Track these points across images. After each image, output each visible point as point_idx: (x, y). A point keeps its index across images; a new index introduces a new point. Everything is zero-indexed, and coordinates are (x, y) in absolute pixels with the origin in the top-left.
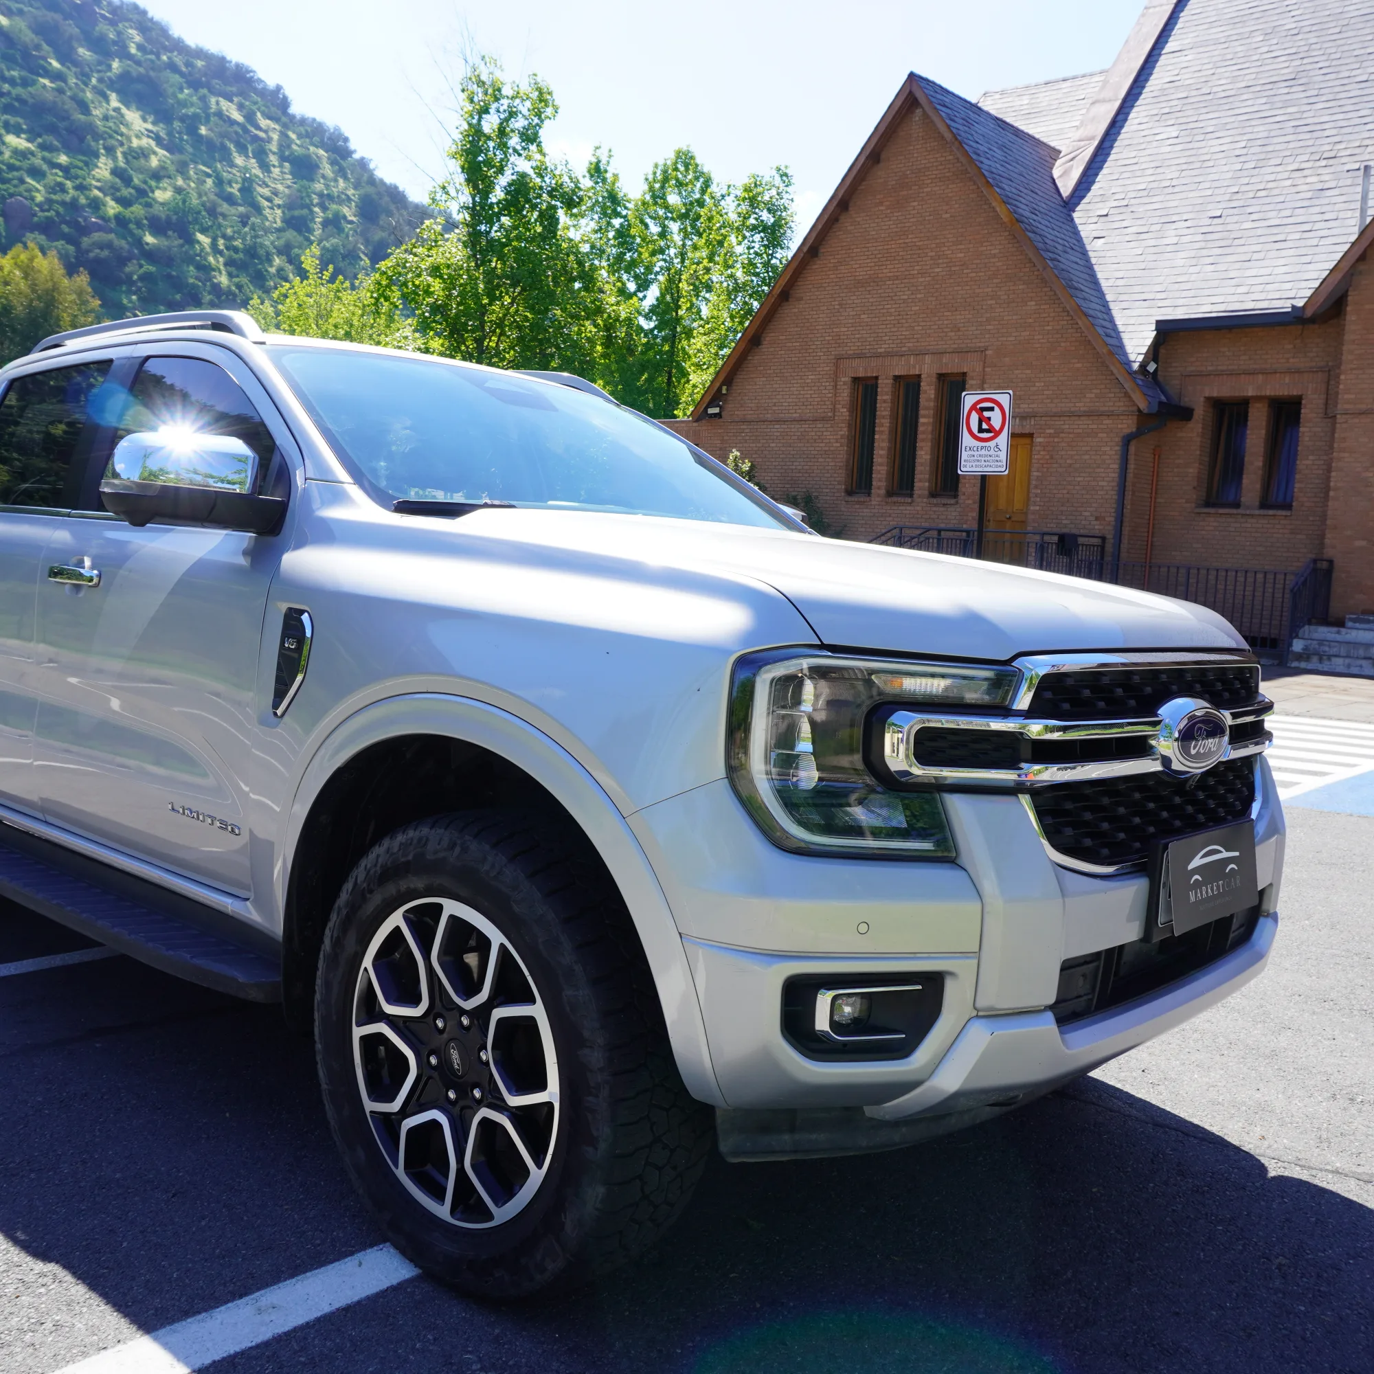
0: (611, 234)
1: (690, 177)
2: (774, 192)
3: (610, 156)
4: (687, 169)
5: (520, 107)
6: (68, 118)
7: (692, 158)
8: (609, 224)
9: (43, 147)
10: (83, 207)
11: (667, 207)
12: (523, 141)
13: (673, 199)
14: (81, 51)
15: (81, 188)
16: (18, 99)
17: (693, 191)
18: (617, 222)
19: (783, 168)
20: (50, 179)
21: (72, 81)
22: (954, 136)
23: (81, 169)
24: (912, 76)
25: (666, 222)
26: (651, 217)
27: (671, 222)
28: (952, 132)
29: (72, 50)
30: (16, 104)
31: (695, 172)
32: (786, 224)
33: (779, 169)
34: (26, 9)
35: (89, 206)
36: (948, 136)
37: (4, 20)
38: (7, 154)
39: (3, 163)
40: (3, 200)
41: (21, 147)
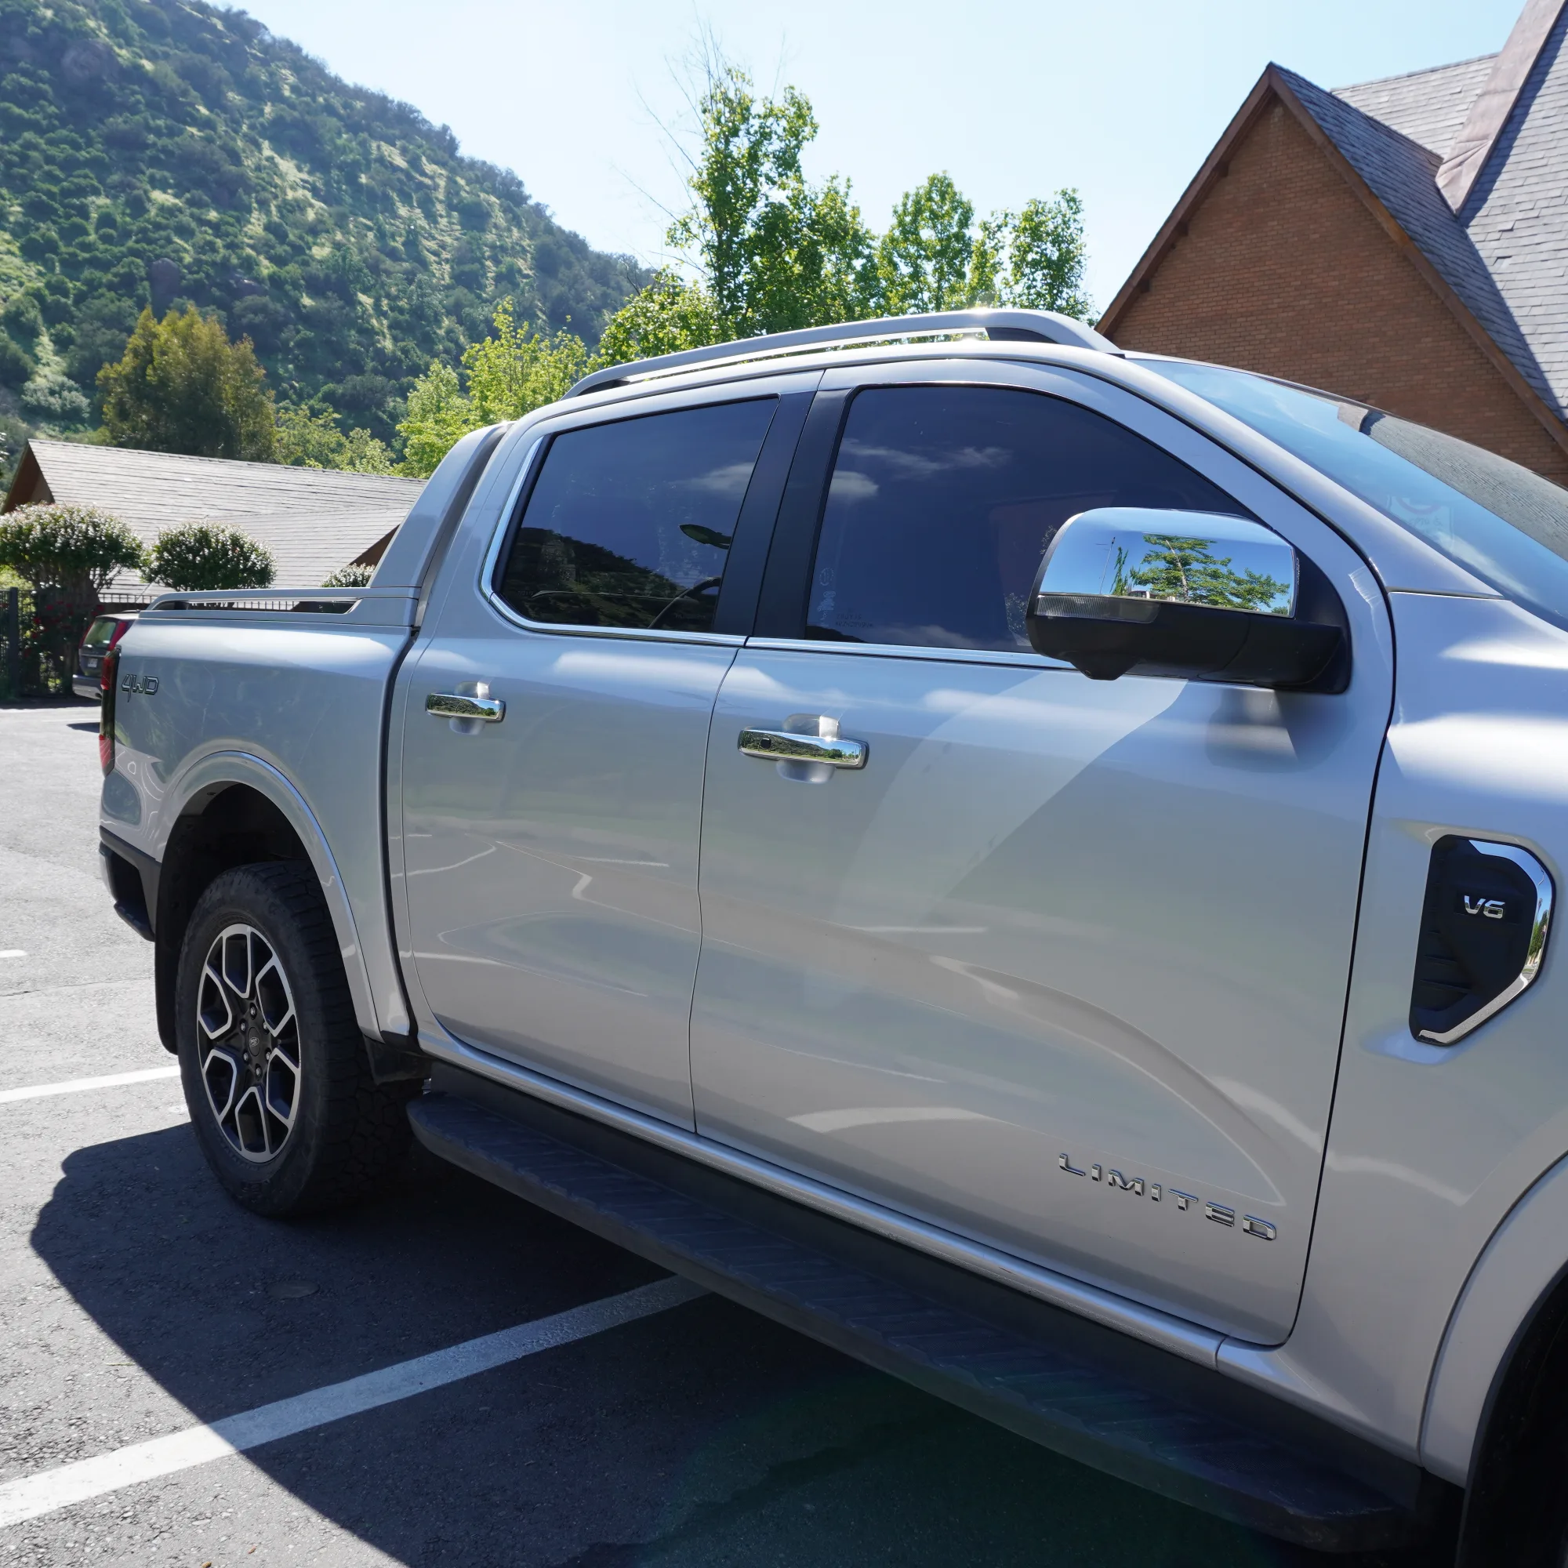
0: (851, 277)
1: (946, 208)
2: (1059, 220)
3: (849, 187)
4: (943, 199)
5: (775, 127)
6: (218, 170)
7: (949, 185)
8: (849, 266)
9: (191, 203)
10: (235, 268)
11: (918, 243)
12: (780, 166)
13: (927, 234)
14: (230, 95)
15: (232, 246)
16: (164, 150)
17: (950, 225)
18: (858, 264)
19: (1069, 192)
20: (199, 238)
21: (222, 128)
22: (1328, 139)
23: (232, 225)
24: (1272, 69)
25: (919, 261)
26: (901, 256)
27: (924, 262)
28: (1324, 133)
29: (221, 94)
30: (162, 157)
31: (952, 202)
32: (1074, 257)
33: (1064, 193)
34: (172, 52)
35: (241, 266)
36: (1318, 138)
37: (148, 65)
38: (153, 212)
39: (148, 221)
40: (149, 263)
41: (168, 204)
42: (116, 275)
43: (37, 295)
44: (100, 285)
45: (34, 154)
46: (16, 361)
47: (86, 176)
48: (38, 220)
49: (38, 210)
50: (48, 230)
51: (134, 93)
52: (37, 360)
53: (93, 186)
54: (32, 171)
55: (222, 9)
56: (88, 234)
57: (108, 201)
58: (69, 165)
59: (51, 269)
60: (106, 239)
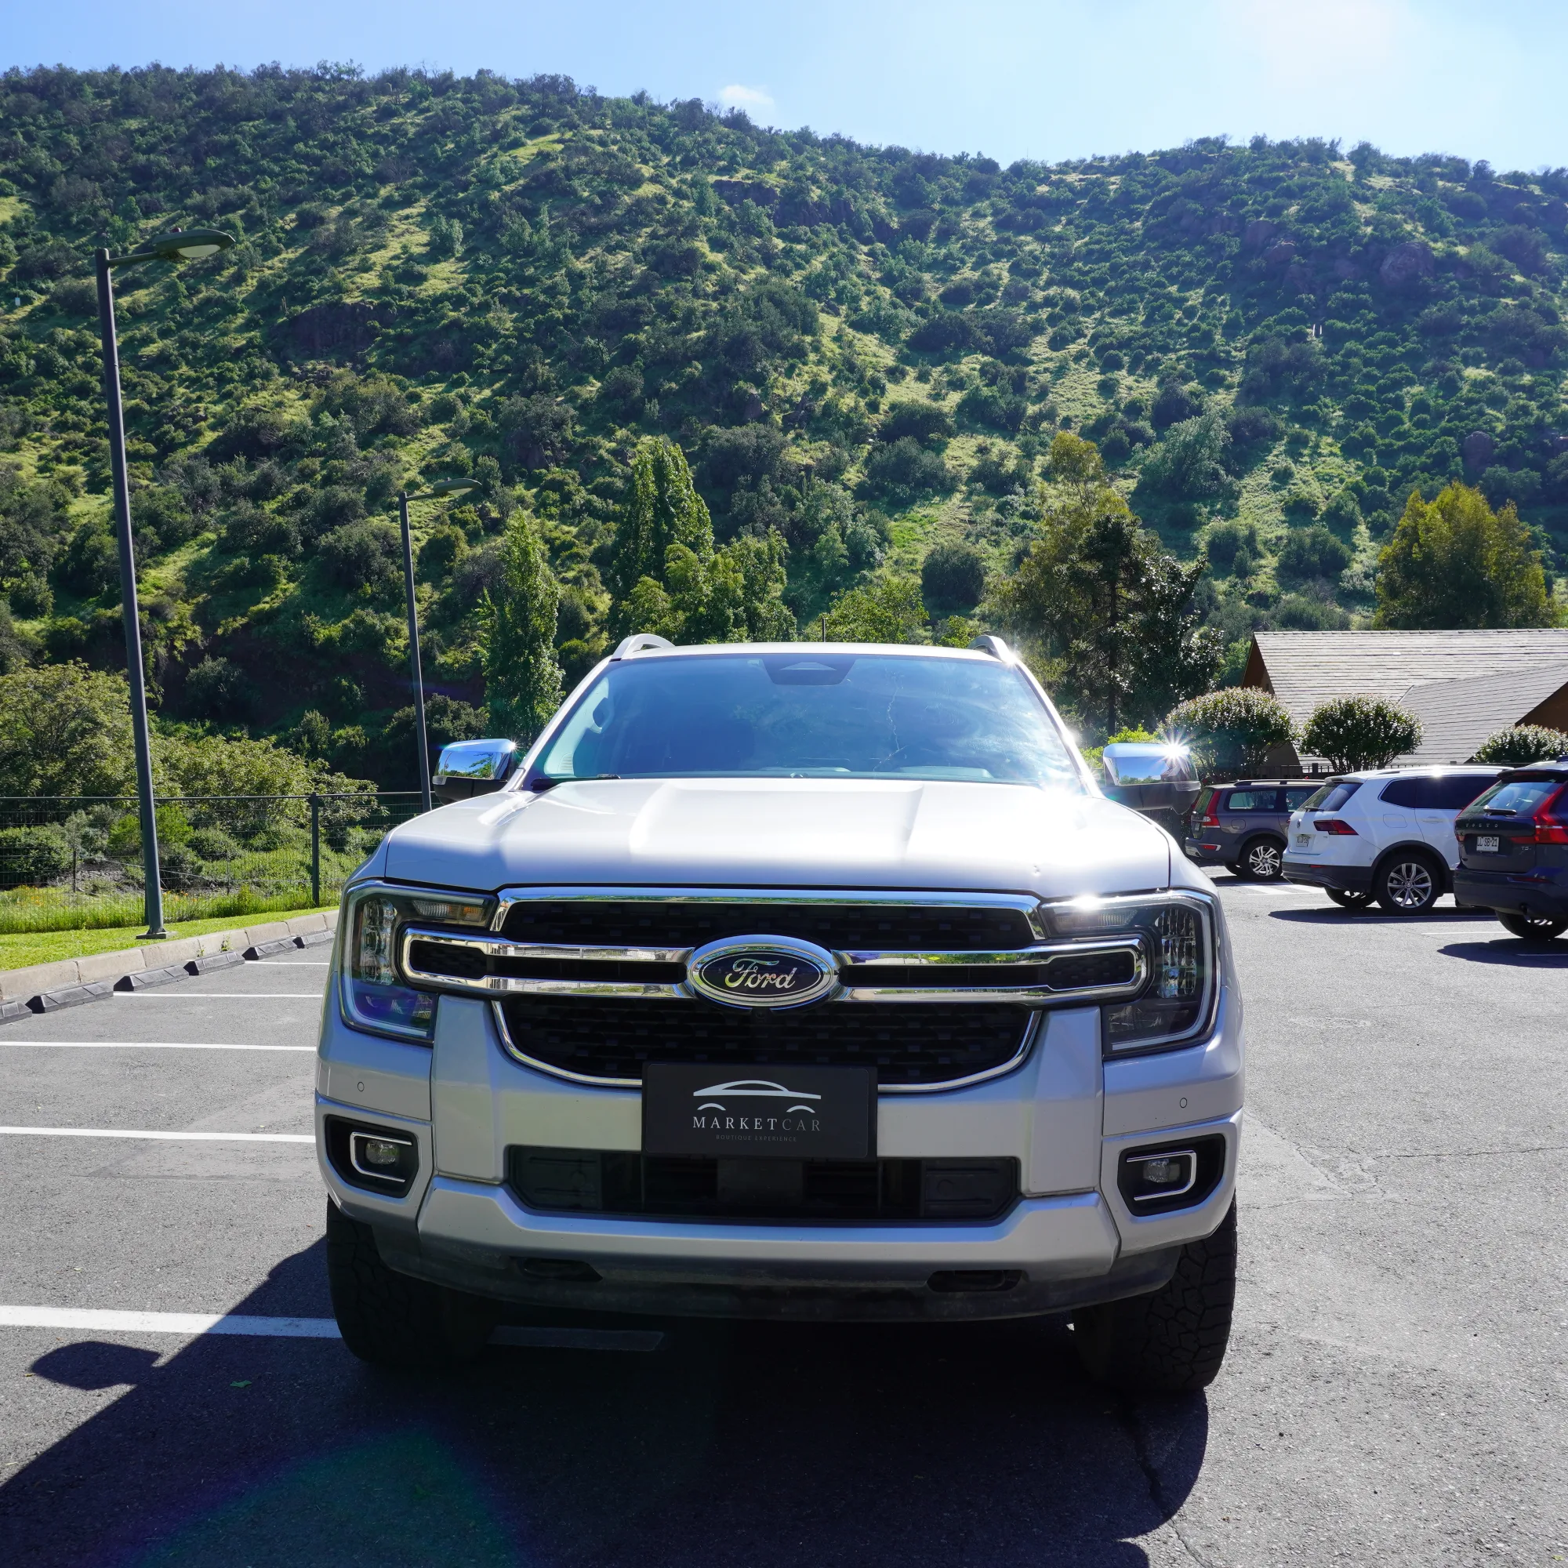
6: (1532, 333)
9: (1504, 372)
10: (1550, 425)
14: (1549, 255)
15: (1546, 406)
16: (1478, 327)
20: (1512, 404)
21: (1538, 291)
23: (1547, 385)
29: (1538, 257)
30: (1476, 333)
34: (1487, 231)
35: (1556, 423)
37: (1462, 250)
38: (1466, 388)
39: (1460, 399)
40: (1461, 438)
41: (1480, 378)
42: (1428, 457)
43: (1356, 488)
44: (1414, 468)
45: (1355, 360)
46: (1334, 551)
47: (1401, 370)
48: (1357, 420)
49: (1357, 411)
50: (1367, 427)
51: (1448, 280)
52: (1354, 548)
53: (1408, 377)
54: (1351, 376)
55: (1539, 173)
56: (1403, 423)
57: (1422, 388)
58: (1386, 363)
59: (1369, 463)
60: (1420, 424)
